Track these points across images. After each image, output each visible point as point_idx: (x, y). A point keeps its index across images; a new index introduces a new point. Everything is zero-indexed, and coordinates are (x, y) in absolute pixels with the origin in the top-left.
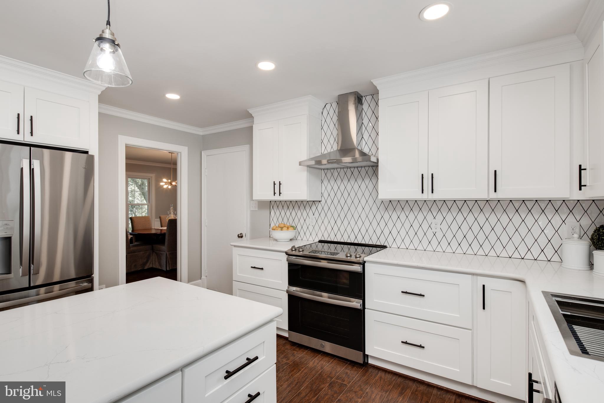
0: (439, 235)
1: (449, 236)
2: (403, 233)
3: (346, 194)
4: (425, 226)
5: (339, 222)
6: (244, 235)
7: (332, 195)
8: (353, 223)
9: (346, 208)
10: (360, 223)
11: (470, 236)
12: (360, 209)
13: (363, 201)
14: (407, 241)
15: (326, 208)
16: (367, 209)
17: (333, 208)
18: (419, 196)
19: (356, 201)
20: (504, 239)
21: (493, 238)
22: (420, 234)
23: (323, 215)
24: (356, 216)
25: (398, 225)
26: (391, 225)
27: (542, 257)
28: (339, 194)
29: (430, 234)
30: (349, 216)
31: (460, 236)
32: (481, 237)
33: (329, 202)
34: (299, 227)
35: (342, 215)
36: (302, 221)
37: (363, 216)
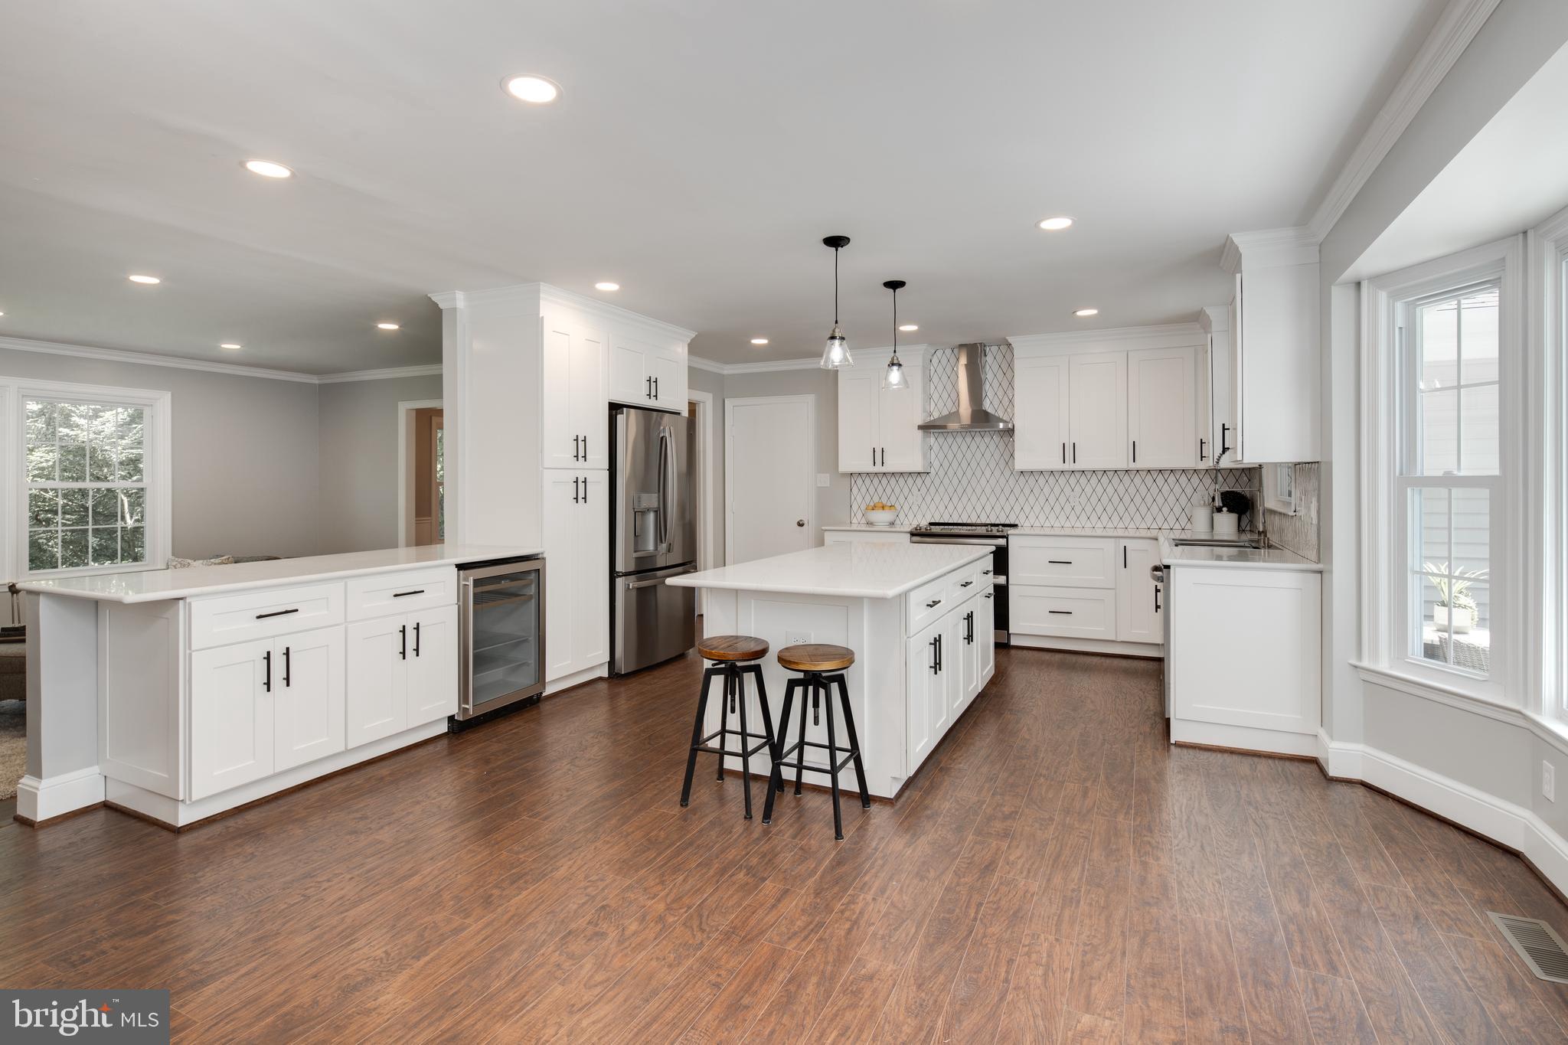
0: (1078, 509)
1: (1089, 509)
2: (1037, 509)
3: (964, 464)
4: (1062, 499)
5: (955, 499)
6: (806, 522)
7: (946, 464)
8: (974, 499)
9: (965, 482)
10: (983, 499)
11: (1110, 509)
12: (983, 481)
13: (988, 473)
14: (1042, 518)
15: (937, 482)
16: (993, 481)
17: (946, 481)
18: (1060, 466)
19: (978, 473)
20: (1143, 509)
21: (1132, 509)
22: (1057, 509)
23: (932, 490)
24: (978, 491)
25: (1032, 499)
26: (1022, 499)
27: (1177, 526)
28: (955, 464)
29: (1068, 508)
30: (969, 490)
31: (1099, 509)
32: (1121, 509)
33: (941, 473)
34: (897, 506)
35: (960, 490)
36: (902, 499)
37: (988, 490)
